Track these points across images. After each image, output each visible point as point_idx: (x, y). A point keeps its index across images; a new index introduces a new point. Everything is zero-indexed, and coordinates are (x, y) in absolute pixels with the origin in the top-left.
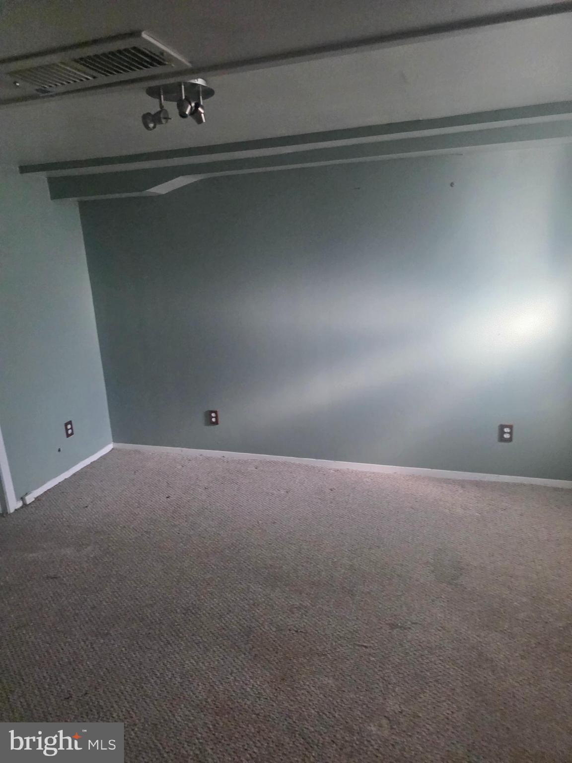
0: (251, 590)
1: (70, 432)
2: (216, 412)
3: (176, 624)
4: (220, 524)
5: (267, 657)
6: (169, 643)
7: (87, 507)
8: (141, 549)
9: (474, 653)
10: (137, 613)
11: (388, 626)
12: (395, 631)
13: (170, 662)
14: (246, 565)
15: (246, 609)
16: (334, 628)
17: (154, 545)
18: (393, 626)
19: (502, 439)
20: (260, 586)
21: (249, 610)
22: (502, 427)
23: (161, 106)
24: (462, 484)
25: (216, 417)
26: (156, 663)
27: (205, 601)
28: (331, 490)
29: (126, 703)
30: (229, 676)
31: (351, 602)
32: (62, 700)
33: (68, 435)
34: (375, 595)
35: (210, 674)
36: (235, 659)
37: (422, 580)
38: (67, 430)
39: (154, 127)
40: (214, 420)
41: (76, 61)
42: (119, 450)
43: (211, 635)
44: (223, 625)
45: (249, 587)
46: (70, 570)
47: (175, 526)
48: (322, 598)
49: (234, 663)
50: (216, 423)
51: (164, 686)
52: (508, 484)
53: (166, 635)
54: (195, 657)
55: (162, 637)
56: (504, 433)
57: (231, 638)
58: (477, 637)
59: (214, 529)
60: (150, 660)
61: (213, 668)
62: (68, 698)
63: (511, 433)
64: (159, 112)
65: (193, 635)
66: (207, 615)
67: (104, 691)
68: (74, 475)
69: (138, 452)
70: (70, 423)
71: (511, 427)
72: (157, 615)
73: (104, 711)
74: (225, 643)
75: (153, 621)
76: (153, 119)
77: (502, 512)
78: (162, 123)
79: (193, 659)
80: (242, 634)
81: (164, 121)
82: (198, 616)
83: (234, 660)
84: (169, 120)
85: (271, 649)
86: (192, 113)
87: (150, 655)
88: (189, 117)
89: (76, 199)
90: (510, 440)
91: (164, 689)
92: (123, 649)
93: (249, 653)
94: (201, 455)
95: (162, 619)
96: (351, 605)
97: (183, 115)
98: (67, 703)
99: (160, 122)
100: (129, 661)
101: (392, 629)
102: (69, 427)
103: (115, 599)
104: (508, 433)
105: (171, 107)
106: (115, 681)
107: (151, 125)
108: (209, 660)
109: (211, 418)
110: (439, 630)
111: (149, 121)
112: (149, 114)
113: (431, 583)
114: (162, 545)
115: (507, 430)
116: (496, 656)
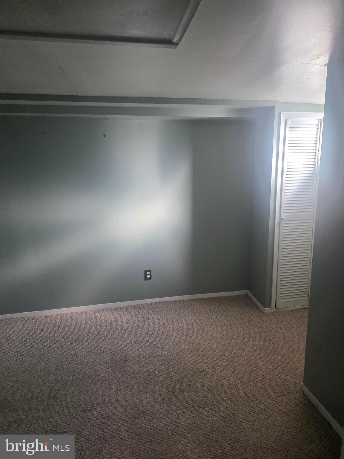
9: (135, 410)
11: (81, 412)
12: (86, 414)
16: (43, 427)
18: (84, 411)
19: (146, 279)
22: (145, 272)
24: (126, 309)
28: (42, 331)
31: (56, 404)
34: (72, 394)
37: (103, 375)
48: (34, 408)
52: (151, 304)
56: (147, 275)
58: (136, 400)
63: (150, 275)
71: (150, 271)
77: (149, 321)
90: (150, 278)
96: (56, 406)
101: (84, 413)
104: (149, 275)
110: (114, 404)
113: (109, 375)
115: (148, 273)
116: (147, 407)
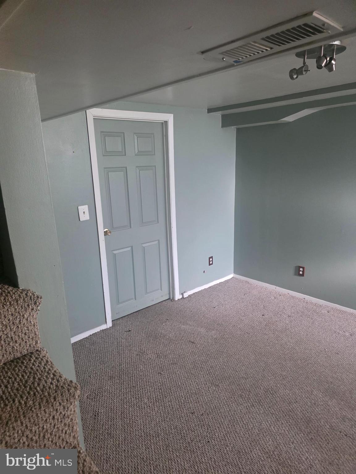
0: (314, 393)
1: (211, 262)
2: (303, 268)
3: (259, 396)
4: (297, 342)
5: (320, 443)
6: (253, 406)
7: (215, 308)
8: (243, 342)
10: (236, 380)
13: (253, 418)
14: (312, 376)
15: (308, 405)
17: (251, 342)
20: (321, 393)
21: (310, 406)
23: (304, 63)
25: (303, 271)
26: (244, 415)
27: (280, 389)
29: (224, 430)
30: (291, 444)
32: (189, 413)
33: (210, 264)
35: (278, 437)
36: (297, 434)
38: (210, 261)
39: (296, 78)
40: (301, 273)
41: (263, 39)
42: (237, 279)
43: (281, 412)
44: (291, 409)
45: (312, 391)
46: (202, 341)
47: (265, 334)
49: (295, 437)
50: (303, 275)
51: (247, 431)
53: (252, 400)
54: (269, 422)
55: (249, 400)
57: (295, 419)
59: (291, 344)
60: (240, 411)
61: (281, 434)
62: (193, 413)
64: (302, 67)
65: (269, 407)
66: (281, 398)
67: (212, 417)
68: (210, 287)
69: (247, 282)
70: (212, 257)
72: (248, 385)
73: (211, 429)
74: (291, 421)
75: (246, 389)
76: (296, 72)
78: (303, 75)
79: (267, 422)
80: (303, 420)
81: (304, 73)
82: (275, 397)
83: (295, 435)
84: (308, 72)
85: (324, 439)
86: (325, 66)
87: (241, 408)
88: (324, 68)
89: (235, 127)
91: (247, 433)
92: (226, 398)
93: (307, 435)
94: (288, 294)
95: (251, 389)
97: (320, 67)
98: (192, 415)
99: (302, 74)
100: (228, 406)
102: (211, 259)
103: (224, 367)
105: (311, 63)
106: (219, 415)
107: (295, 76)
108: (278, 428)
109: (299, 271)
111: (293, 74)
112: (295, 69)
114: (256, 344)
